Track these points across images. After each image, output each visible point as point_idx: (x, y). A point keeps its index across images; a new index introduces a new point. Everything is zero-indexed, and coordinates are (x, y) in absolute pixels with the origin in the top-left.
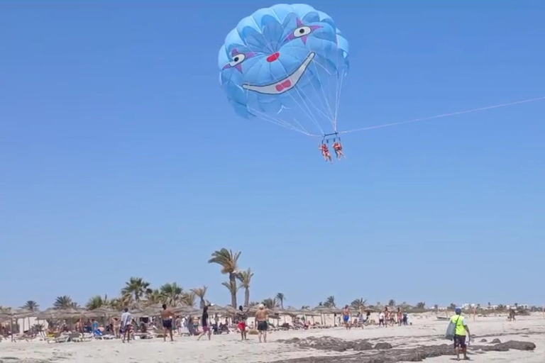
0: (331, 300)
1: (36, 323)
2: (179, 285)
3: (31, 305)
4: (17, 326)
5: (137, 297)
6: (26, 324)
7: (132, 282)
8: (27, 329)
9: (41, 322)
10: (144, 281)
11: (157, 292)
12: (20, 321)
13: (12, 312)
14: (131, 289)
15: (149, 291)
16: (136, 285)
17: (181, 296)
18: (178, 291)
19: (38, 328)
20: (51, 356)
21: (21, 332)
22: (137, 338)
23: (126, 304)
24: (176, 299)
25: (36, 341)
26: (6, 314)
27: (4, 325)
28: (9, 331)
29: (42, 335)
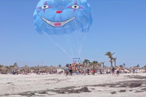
0: (138, 65)
1: (61, 70)
2: (97, 61)
3: (60, 66)
5: (86, 64)
6: (59, 70)
7: (85, 60)
8: (59, 72)
9: (63, 70)
10: (88, 60)
11: (91, 63)
12: (57, 70)
13: (56, 67)
14: (85, 62)
15: (90, 62)
16: (86, 61)
17: (98, 64)
18: (97, 63)
19: (62, 72)
20: (66, 78)
21: (58, 73)
22: (87, 74)
23: (84, 66)
24: (96, 65)
25: (62, 75)
26: (54, 68)
27: (53, 71)
28: (55, 72)
29: (63, 73)
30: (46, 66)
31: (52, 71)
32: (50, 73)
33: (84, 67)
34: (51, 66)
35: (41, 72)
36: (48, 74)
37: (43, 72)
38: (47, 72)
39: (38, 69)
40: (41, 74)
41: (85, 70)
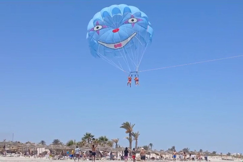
0: (174, 148)
1: (45, 150)
2: (107, 138)
3: (43, 142)
4: (37, 151)
5: (88, 142)
6: (41, 150)
7: (87, 134)
8: (41, 153)
9: (47, 150)
10: (92, 134)
11: (97, 140)
12: (38, 149)
13: (35, 145)
14: (86, 138)
15: (94, 139)
16: (88, 136)
17: (107, 142)
18: (106, 140)
19: (46, 153)
21: (38, 154)
22: (88, 159)
23: (84, 144)
24: (105, 143)
25: (44, 158)
26: (32, 146)
27: (31, 150)
28: (33, 153)
29: (47, 156)
30: (19, 142)
31: (29, 151)
32: (25, 154)
33: (84, 147)
34: (27, 143)
35: (8, 152)
36: (21, 157)
37: (12, 152)
38: (19, 153)
39: (4, 147)
40: (9, 155)
41: (85, 152)
